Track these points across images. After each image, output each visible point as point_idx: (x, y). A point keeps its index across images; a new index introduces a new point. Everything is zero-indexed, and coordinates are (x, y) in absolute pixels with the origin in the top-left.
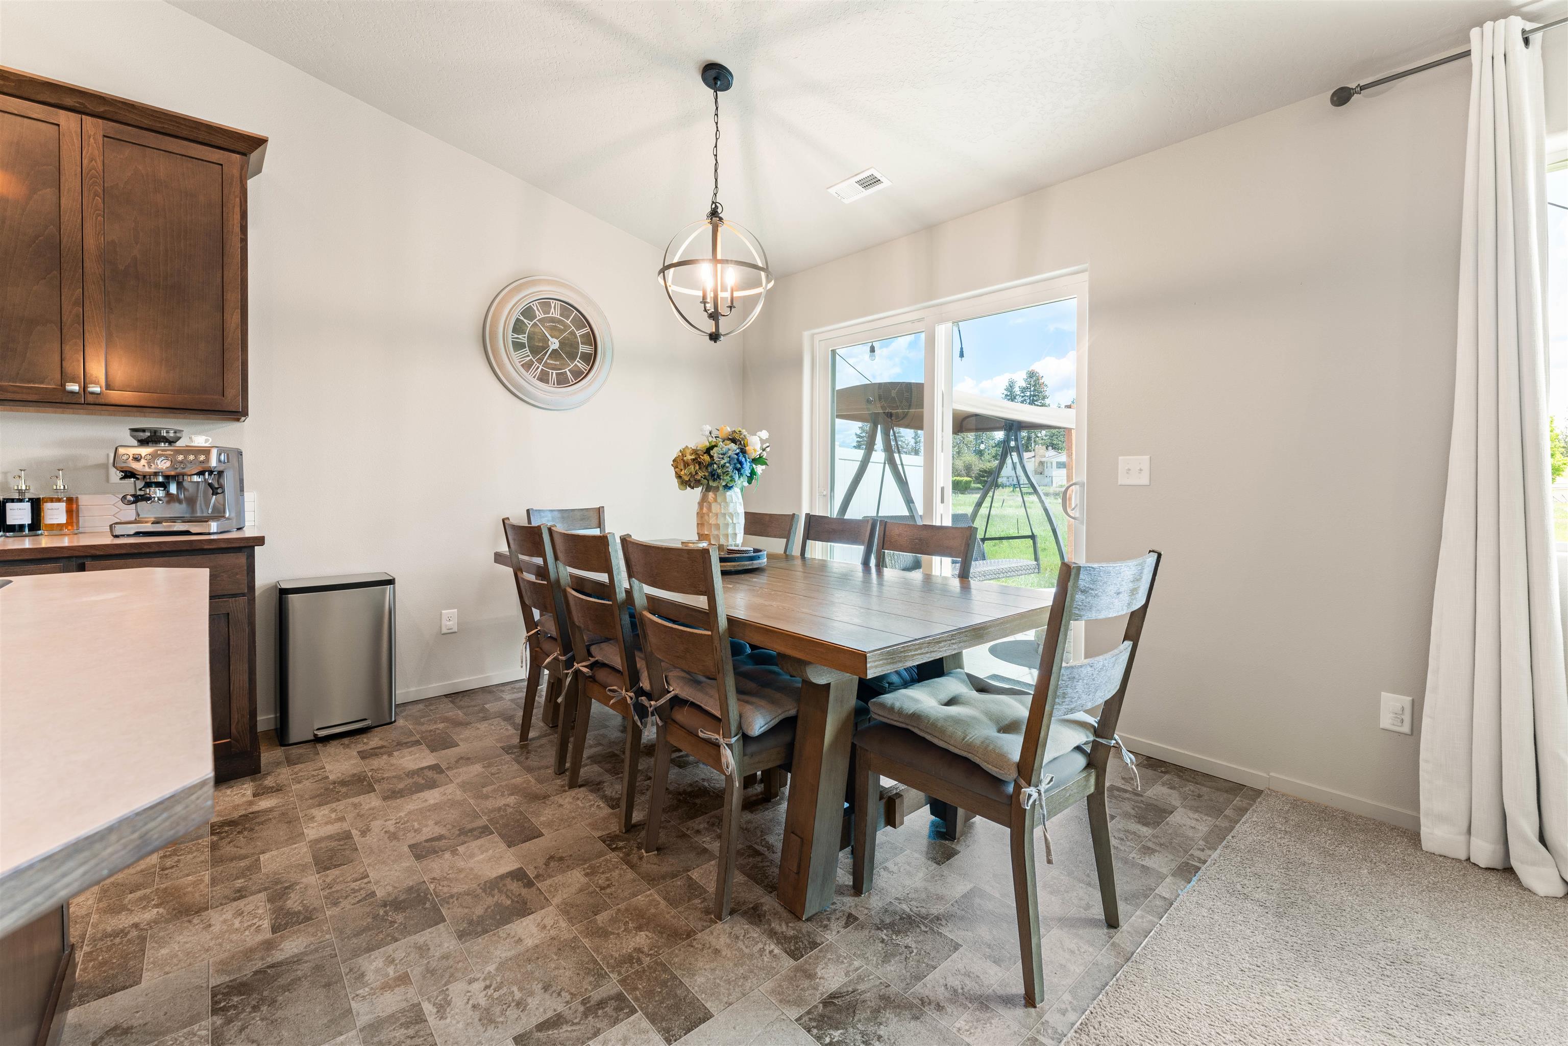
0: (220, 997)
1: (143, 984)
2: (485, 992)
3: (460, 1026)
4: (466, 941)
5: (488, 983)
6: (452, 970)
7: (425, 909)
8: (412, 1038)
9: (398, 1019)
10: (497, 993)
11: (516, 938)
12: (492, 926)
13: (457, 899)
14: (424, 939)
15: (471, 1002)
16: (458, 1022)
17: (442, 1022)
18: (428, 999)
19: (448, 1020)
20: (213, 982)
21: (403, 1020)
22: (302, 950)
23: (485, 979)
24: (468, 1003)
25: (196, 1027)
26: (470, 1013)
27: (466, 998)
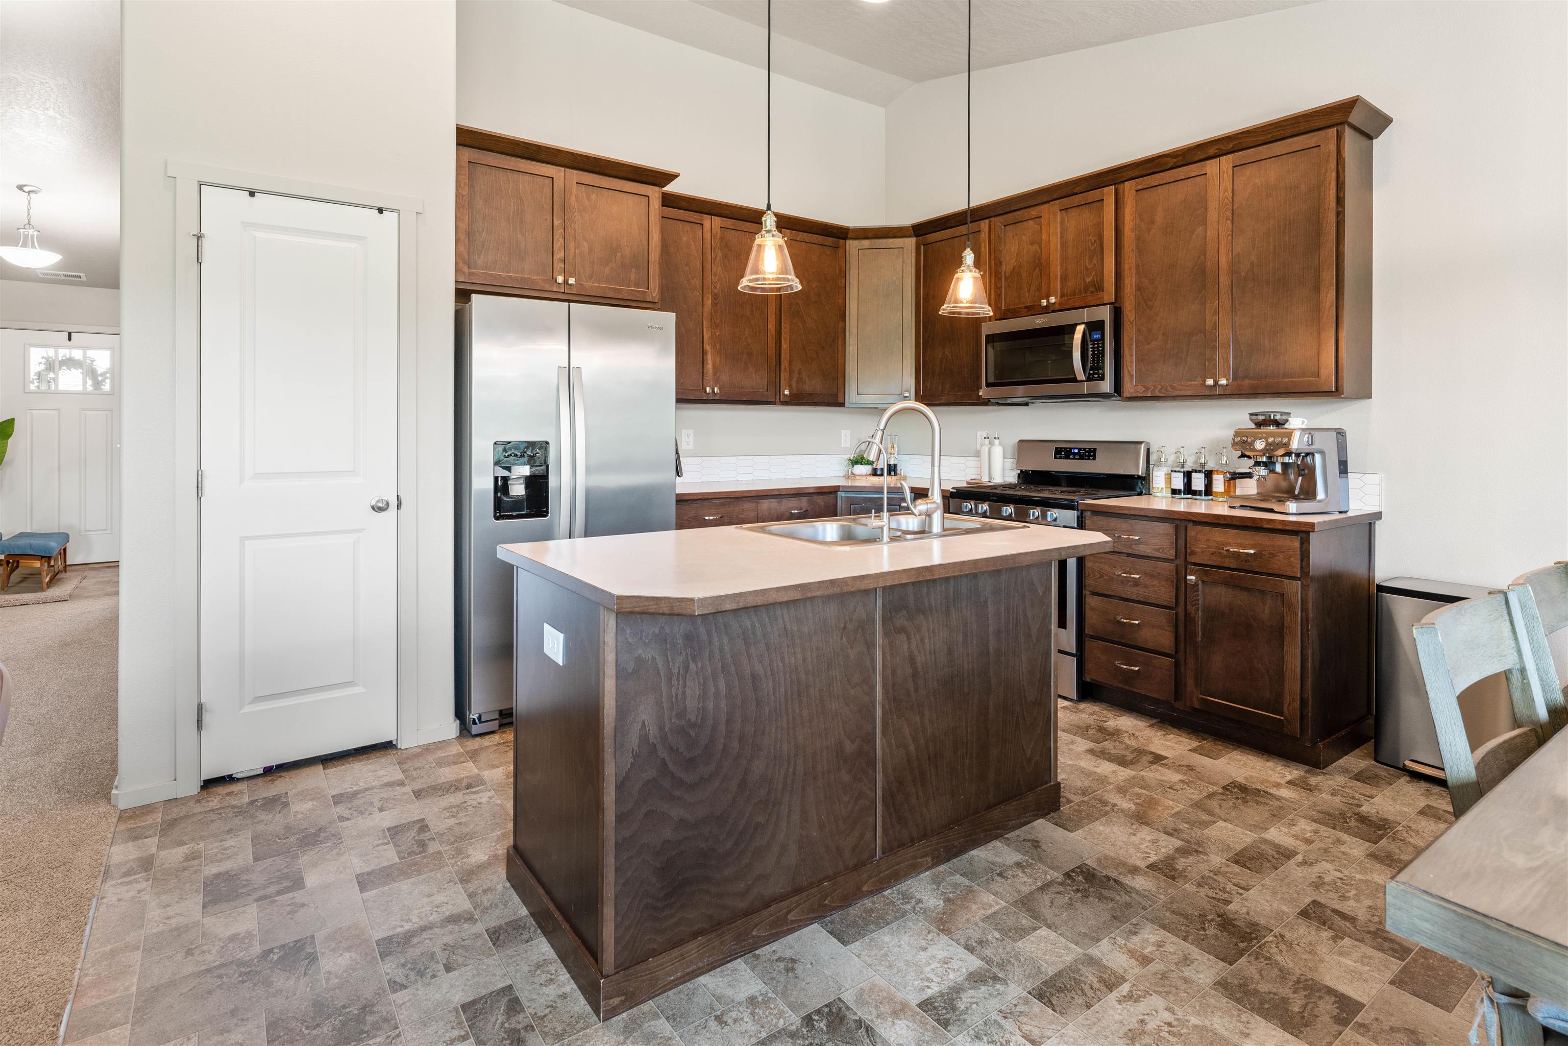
0: (1079, 870)
1: (1071, 835)
2: (1162, 1024)
3: (1117, 1017)
4: (1215, 990)
5: (1175, 1023)
6: (1174, 990)
7: (1236, 944)
8: (1092, 988)
9: (1104, 972)
10: (1167, 1034)
11: (1247, 1031)
12: (1250, 1004)
13: (1267, 964)
14: (1199, 957)
15: (1146, 1017)
16: (1120, 1014)
17: (1116, 1003)
18: (1134, 985)
19: (1119, 1007)
20: (1089, 862)
21: (1105, 976)
22: (1140, 889)
23: (1178, 1020)
24: (1144, 1015)
25: (1052, 872)
26: (1134, 1020)
27: (1149, 1012)
